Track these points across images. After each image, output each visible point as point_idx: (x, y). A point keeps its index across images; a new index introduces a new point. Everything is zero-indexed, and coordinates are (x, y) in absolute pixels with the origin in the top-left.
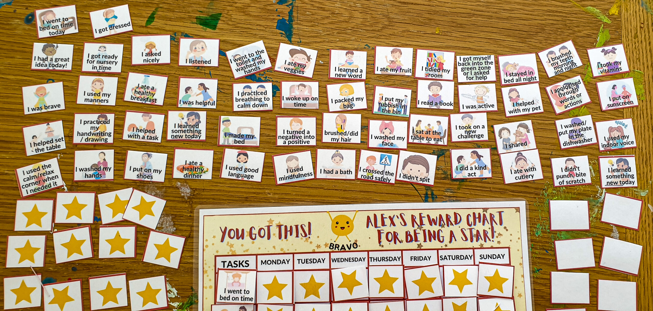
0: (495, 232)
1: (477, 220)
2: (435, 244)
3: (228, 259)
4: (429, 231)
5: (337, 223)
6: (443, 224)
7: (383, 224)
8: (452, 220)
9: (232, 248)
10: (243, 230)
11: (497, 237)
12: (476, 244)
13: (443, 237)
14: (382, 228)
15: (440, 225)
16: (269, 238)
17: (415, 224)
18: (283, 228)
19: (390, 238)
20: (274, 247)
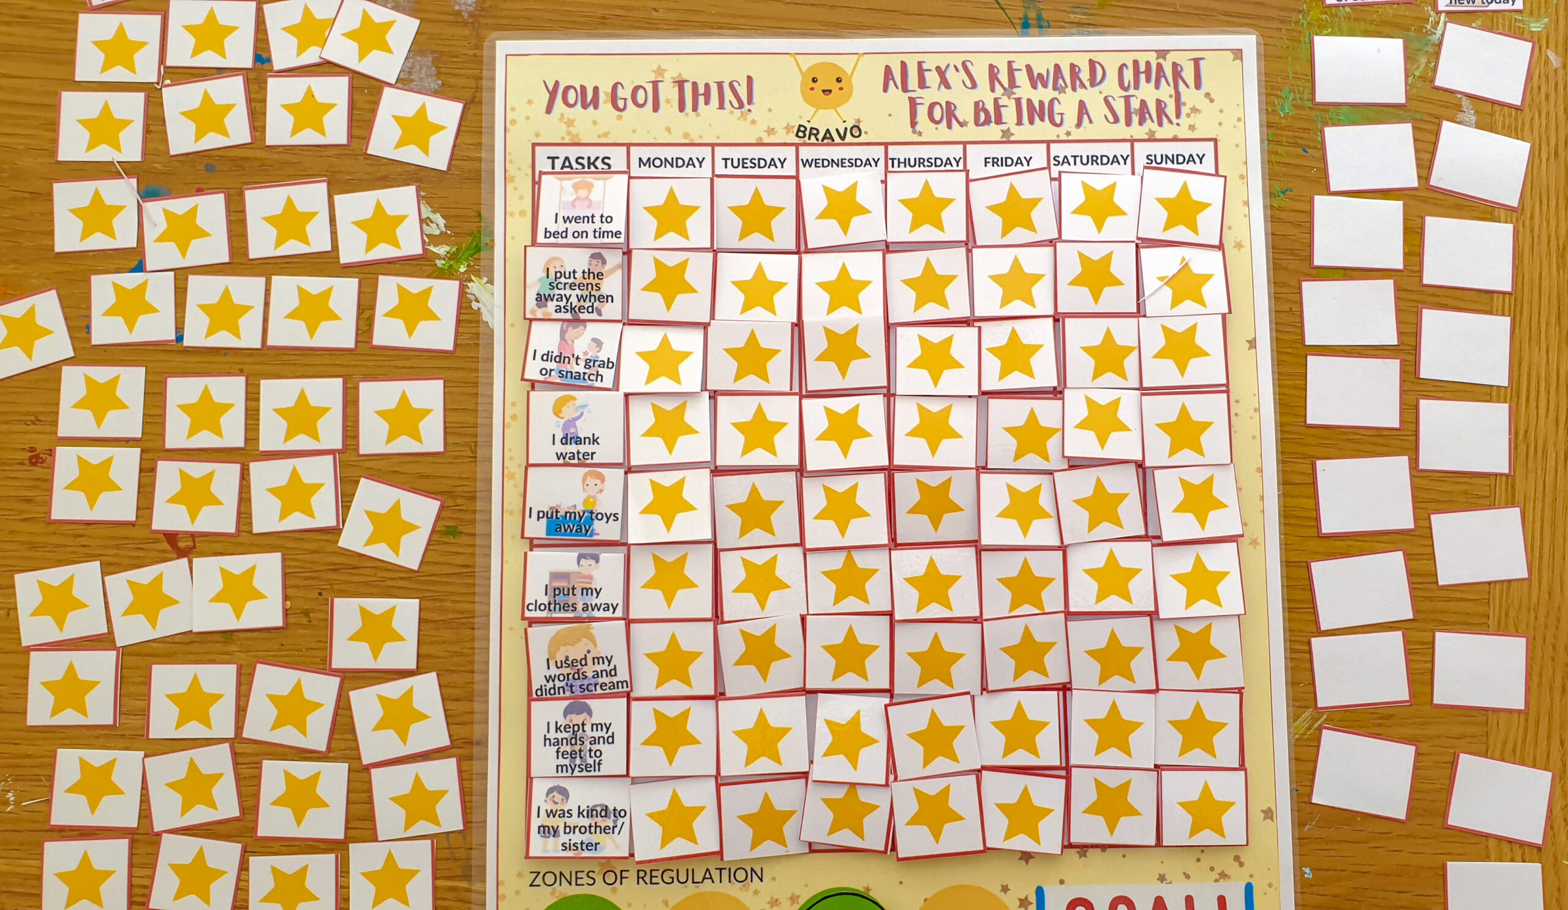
0: (1185, 104)
1: (1143, 77)
2: (1043, 129)
3: (562, 152)
4: (1029, 101)
5: (814, 80)
6: (1063, 85)
7: (922, 84)
8: (1085, 75)
9: (571, 129)
10: (596, 90)
11: (1188, 115)
12: (1137, 131)
13: (1062, 114)
14: (920, 93)
15: (1055, 88)
16: (656, 108)
17: (997, 84)
18: (688, 88)
19: (937, 116)
20: (668, 129)
